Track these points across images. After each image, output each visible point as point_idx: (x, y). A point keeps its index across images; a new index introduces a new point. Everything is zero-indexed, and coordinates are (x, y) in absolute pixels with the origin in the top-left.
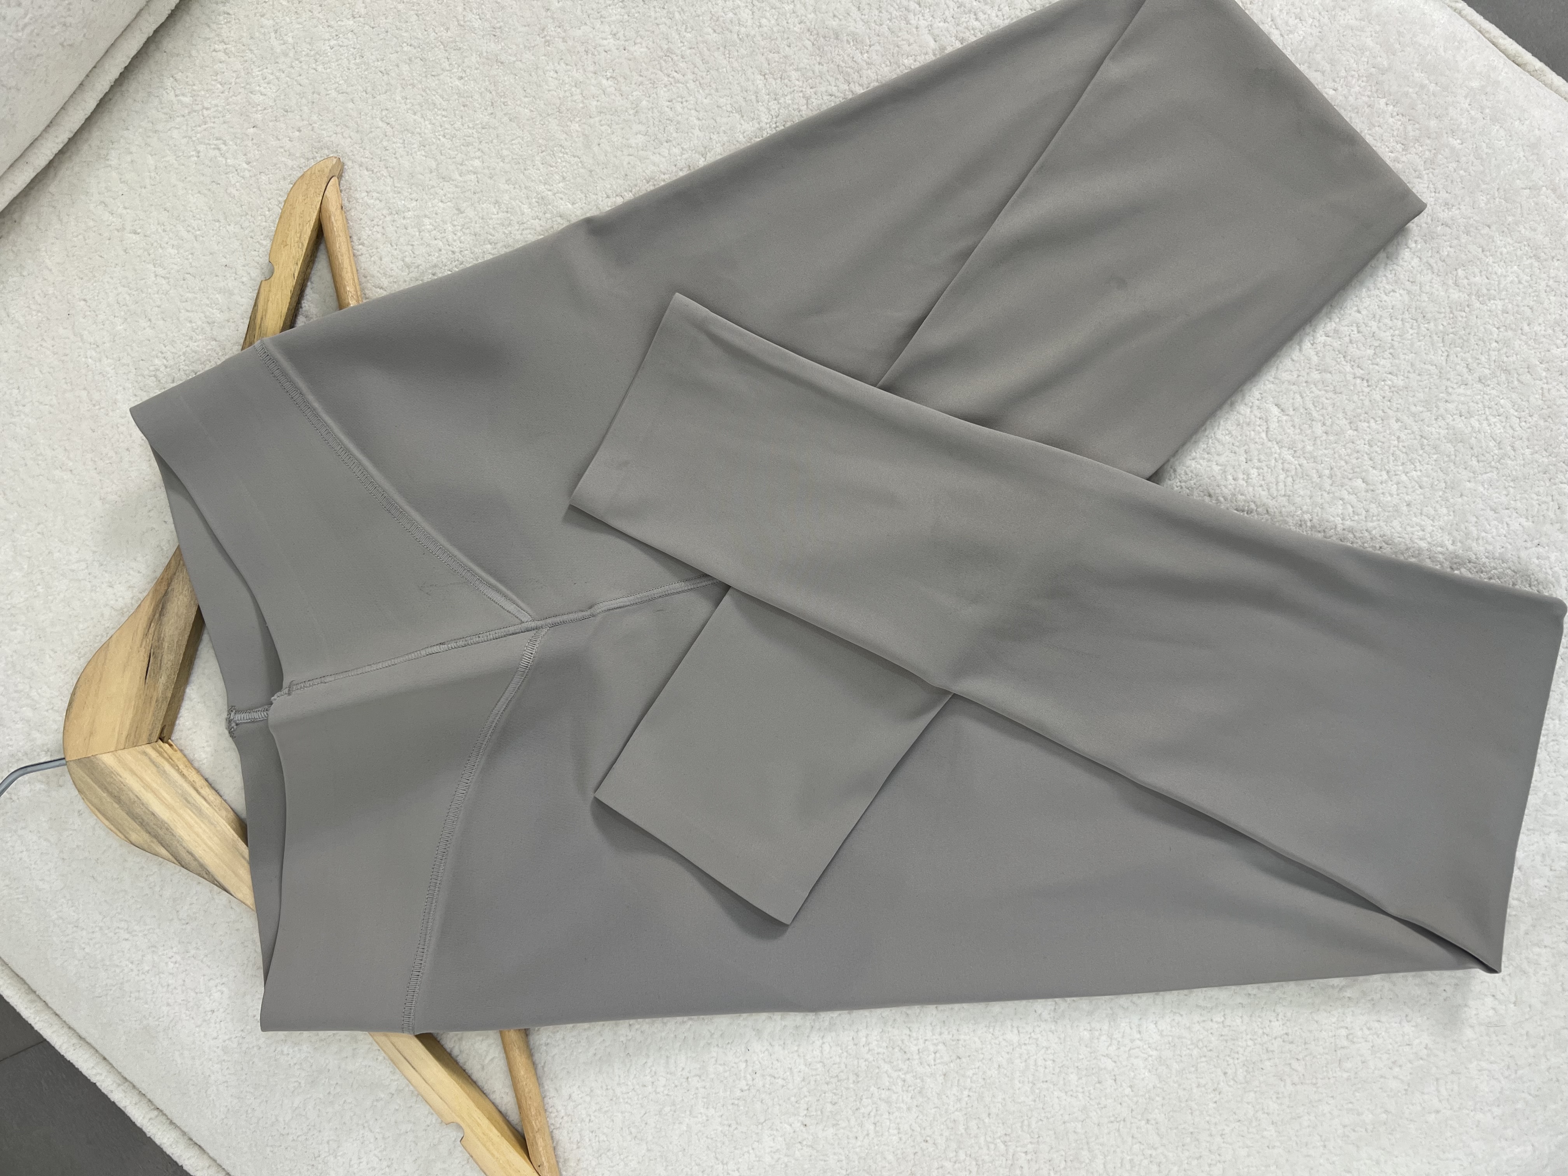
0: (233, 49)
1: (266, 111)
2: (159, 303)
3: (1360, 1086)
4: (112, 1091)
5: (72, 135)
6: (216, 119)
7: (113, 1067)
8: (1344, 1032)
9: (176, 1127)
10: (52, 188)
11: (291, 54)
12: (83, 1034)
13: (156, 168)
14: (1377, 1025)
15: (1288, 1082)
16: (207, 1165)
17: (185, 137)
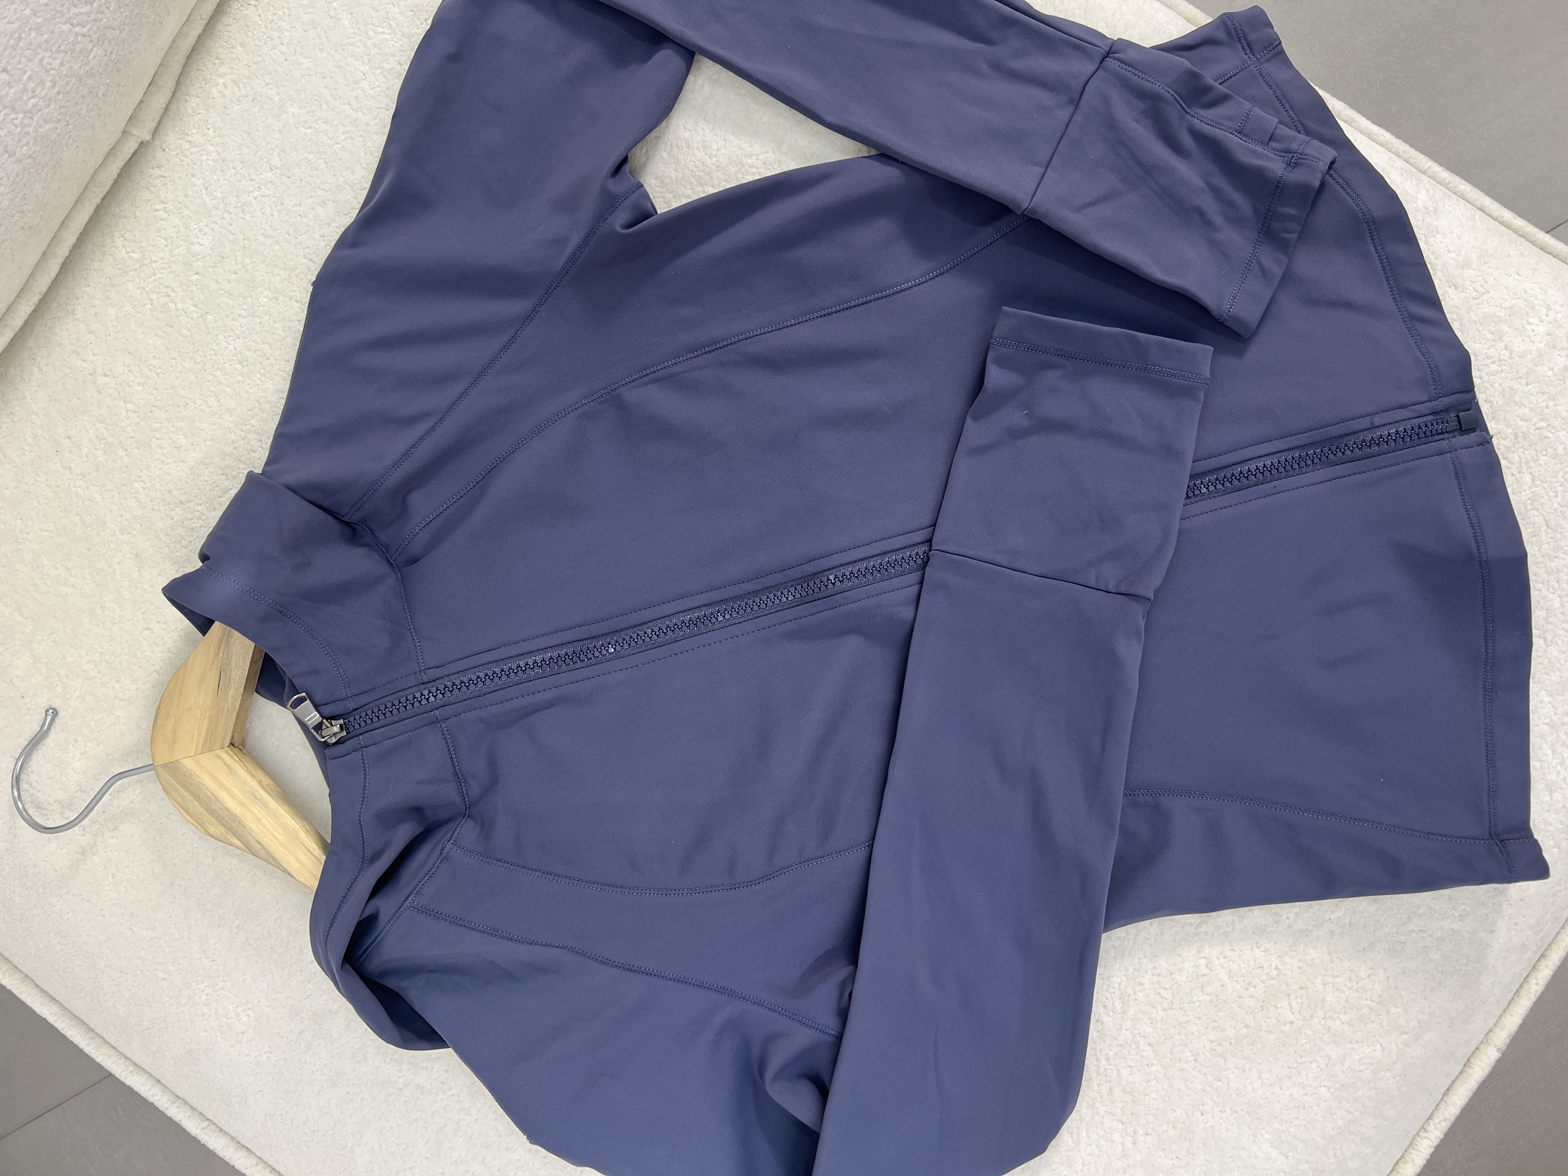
0: (171, 207)
1: (205, 259)
2: (132, 434)
3: (1221, 1006)
4: (167, 1108)
5: (41, 296)
6: (164, 271)
7: (166, 1087)
8: (1203, 962)
9: (226, 1133)
10: (30, 344)
11: (222, 207)
12: (138, 1061)
13: (117, 318)
14: (1231, 953)
15: (1160, 1007)
16: (254, 1163)
17: (138, 288)
